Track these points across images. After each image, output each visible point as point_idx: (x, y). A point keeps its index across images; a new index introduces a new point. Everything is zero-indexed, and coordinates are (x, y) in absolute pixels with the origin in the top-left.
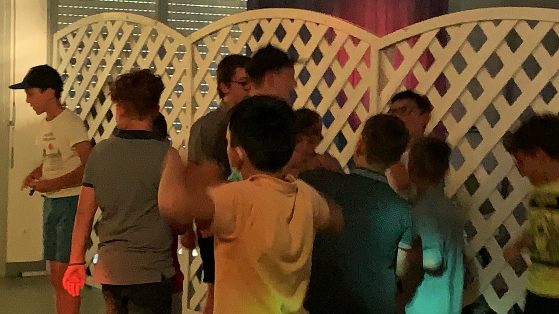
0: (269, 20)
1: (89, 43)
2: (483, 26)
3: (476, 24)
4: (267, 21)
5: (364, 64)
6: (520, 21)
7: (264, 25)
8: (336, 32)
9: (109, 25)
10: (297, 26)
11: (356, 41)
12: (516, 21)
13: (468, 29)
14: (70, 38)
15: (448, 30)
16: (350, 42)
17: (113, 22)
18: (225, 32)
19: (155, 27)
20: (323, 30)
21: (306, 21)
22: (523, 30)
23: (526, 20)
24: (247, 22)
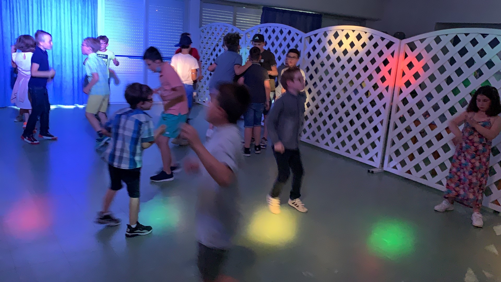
1: (210, 32)
2: (338, 31)
3: (336, 31)
4: (270, 27)
5: (300, 42)
7: (269, 29)
8: (291, 31)
9: (217, 27)
10: (279, 29)
11: (298, 35)
12: (349, 30)
13: (334, 32)
14: (204, 30)
15: (327, 32)
16: (296, 35)
17: (219, 25)
18: (256, 30)
19: (233, 28)
20: (288, 31)
21: (282, 28)
22: (351, 33)
23: (351, 30)
24: (263, 27)
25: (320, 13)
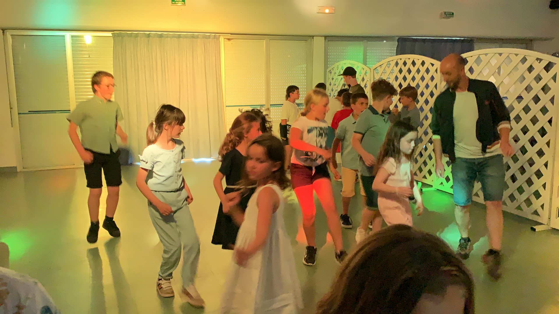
0: (401, 59)
2: (481, 56)
3: (478, 55)
4: (400, 60)
5: (435, 73)
6: (495, 53)
7: (399, 61)
8: (425, 62)
10: (411, 61)
11: (433, 65)
12: (494, 54)
13: (475, 58)
16: (431, 65)
17: (345, 64)
18: (385, 65)
19: (358, 65)
20: (421, 61)
21: (414, 59)
23: (498, 53)
24: (393, 60)
25: (470, 38)
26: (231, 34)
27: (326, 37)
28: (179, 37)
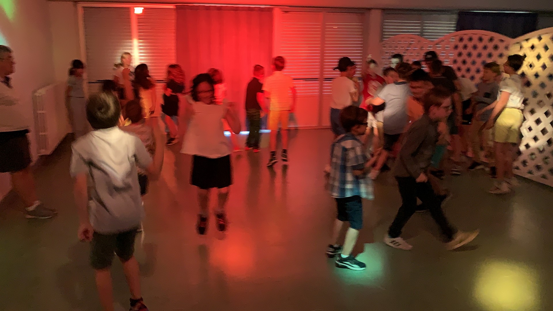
1: (393, 46)
4: (465, 35)
8: (493, 38)
10: (478, 37)
11: (502, 41)
14: (386, 44)
20: (489, 38)
21: (482, 34)
24: (456, 36)
25: (534, 11)
26: (290, 6)
27: (383, 10)
28: (237, 9)
